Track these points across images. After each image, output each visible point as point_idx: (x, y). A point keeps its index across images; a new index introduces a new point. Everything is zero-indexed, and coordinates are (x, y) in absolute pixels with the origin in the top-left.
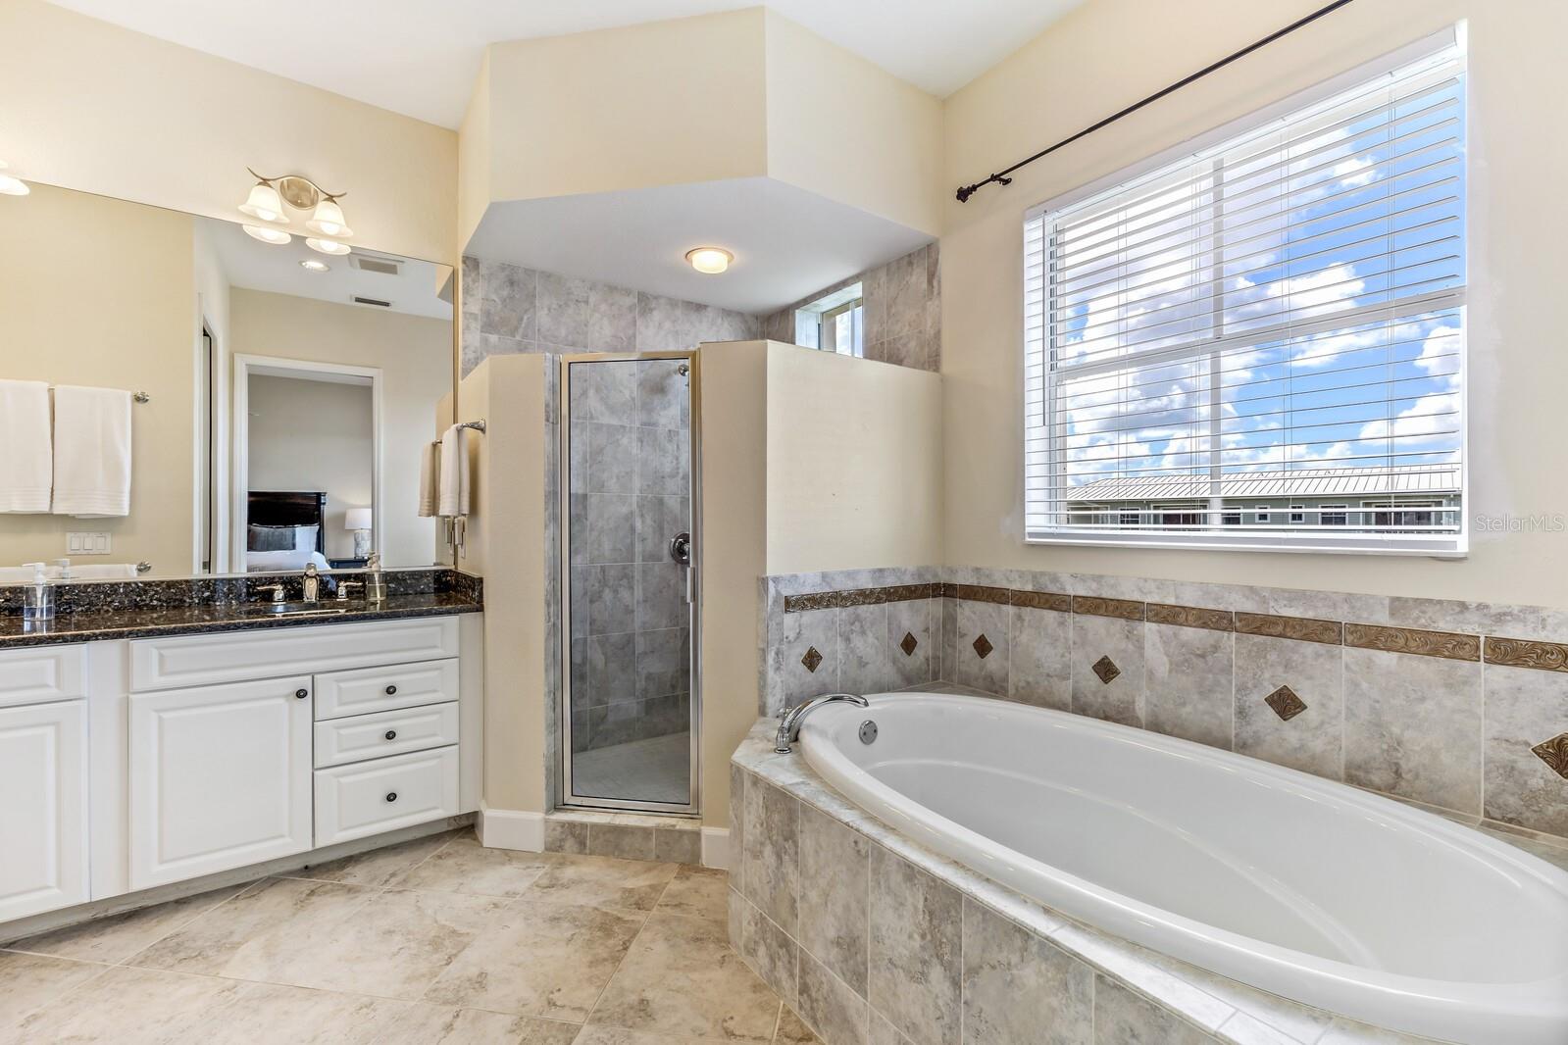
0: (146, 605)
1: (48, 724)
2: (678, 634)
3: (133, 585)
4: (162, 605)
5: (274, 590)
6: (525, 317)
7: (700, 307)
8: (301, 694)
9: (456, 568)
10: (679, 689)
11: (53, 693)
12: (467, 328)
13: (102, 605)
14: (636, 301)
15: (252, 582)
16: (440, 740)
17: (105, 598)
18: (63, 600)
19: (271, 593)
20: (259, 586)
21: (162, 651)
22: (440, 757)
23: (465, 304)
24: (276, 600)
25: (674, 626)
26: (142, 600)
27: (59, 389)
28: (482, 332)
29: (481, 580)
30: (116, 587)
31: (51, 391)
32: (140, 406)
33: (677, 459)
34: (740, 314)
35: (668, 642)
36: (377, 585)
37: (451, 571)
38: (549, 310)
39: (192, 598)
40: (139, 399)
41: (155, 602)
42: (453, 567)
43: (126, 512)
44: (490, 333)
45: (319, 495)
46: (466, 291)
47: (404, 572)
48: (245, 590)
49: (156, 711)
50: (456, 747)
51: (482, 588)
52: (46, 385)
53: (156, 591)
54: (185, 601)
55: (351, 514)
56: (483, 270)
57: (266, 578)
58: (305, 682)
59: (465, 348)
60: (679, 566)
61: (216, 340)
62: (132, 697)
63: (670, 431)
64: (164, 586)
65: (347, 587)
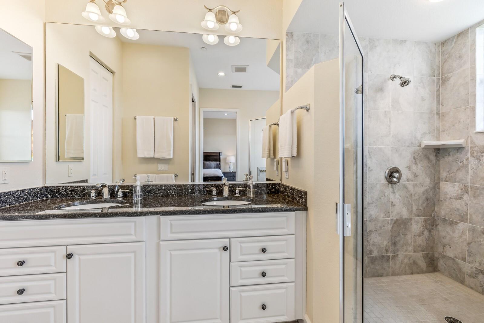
0: (171, 194)
1: (131, 252)
2: (390, 222)
3: (167, 186)
4: (176, 194)
5: (213, 190)
6: (314, 58)
7: (402, 42)
8: (225, 248)
9: (282, 183)
10: (390, 252)
11: (133, 238)
12: (288, 67)
13: (158, 193)
14: (368, 43)
15: (205, 186)
16: (285, 279)
17: (158, 191)
18: (146, 191)
19: (211, 191)
20: (207, 188)
21: (171, 222)
22: (286, 288)
23: (287, 55)
24: (213, 194)
25: (387, 217)
26: (170, 192)
27: (156, 117)
28: (295, 68)
29: (306, 193)
30: (162, 186)
31: (154, 118)
32: (176, 122)
33: (389, 127)
34: (425, 43)
35: (384, 226)
36: (252, 190)
37: (279, 184)
38: (325, 53)
39: (185, 192)
40: (176, 120)
41: (174, 193)
42: (280, 182)
43: (172, 157)
44: (298, 68)
45: (220, 153)
46: (288, 49)
47: (260, 184)
48: (203, 189)
49: (170, 250)
50: (293, 284)
51: (306, 198)
52: (153, 117)
53: (174, 189)
54: (183, 193)
55: (228, 158)
56: (295, 37)
57: (210, 185)
58: (226, 242)
59: (287, 76)
60: (390, 185)
61: (195, 102)
62: (161, 243)
63: (385, 111)
64: (176, 186)
65: (239, 190)
